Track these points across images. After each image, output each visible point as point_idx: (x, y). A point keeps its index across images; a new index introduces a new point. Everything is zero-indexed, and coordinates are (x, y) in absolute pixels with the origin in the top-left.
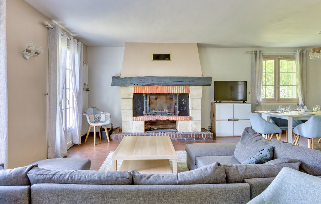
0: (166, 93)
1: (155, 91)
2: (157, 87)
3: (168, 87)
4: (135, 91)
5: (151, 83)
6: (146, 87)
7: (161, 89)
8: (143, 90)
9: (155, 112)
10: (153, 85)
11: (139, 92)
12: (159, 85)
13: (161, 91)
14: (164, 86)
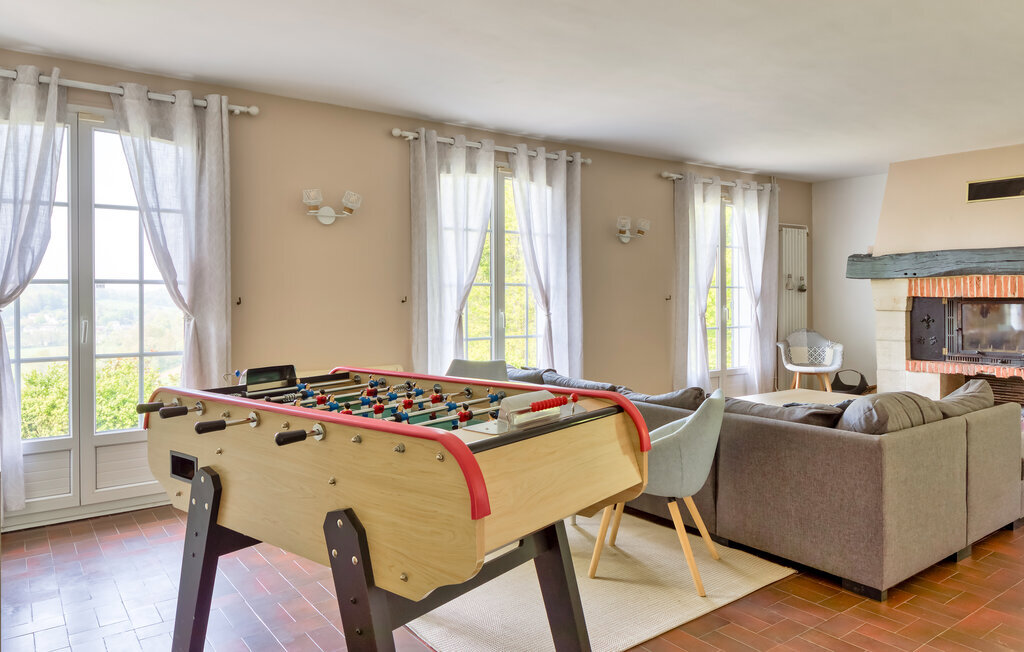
0: (1010, 295)
1: (972, 289)
2: (978, 278)
3: (1014, 279)
4: (910, 290)
5: (955, 268)
6: (943, 279)
7: (992, 285)
8: (934, 288)
9: (979, 353)
10: (962, 273)
11: (922, 294)
12: (983, 272)
13: (992, 291)
14: (1003, 276)
